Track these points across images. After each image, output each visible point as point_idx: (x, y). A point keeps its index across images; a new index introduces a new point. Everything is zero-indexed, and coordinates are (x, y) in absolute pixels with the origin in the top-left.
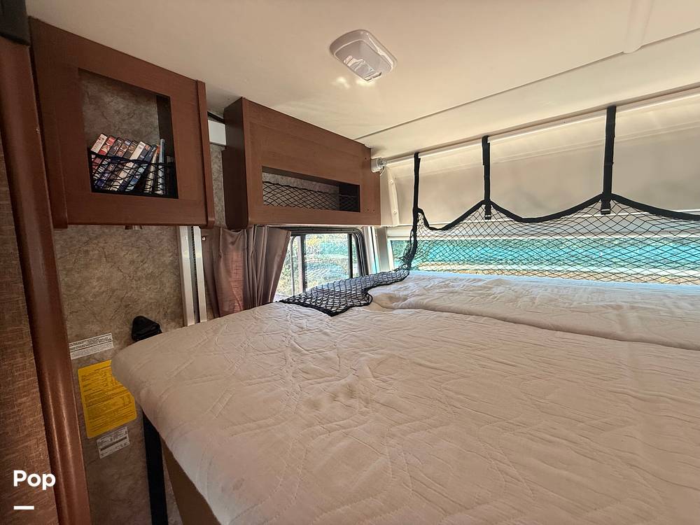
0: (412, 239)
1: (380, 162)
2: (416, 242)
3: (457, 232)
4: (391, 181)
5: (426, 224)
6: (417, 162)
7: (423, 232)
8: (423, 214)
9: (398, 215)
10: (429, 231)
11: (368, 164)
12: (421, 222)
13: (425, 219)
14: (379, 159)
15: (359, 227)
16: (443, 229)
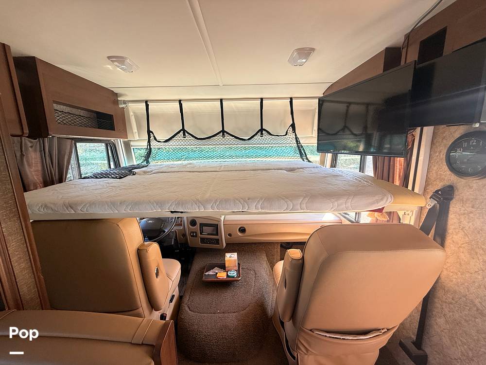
0: (148, 147)
1: (125, 102)
2: (150, 149)
3: (171, 143)
4: (131, 114)
5: (155, 139)
6: (147, 106)
7: (154, 143)
8: (153, 134)
9: (137, 133)
10: (157, 142)
11: (116, 102)
12: (152, 138)
13: (154, 136)
14: (124, 101)
15: (112, 139)
16: (164, 142)
